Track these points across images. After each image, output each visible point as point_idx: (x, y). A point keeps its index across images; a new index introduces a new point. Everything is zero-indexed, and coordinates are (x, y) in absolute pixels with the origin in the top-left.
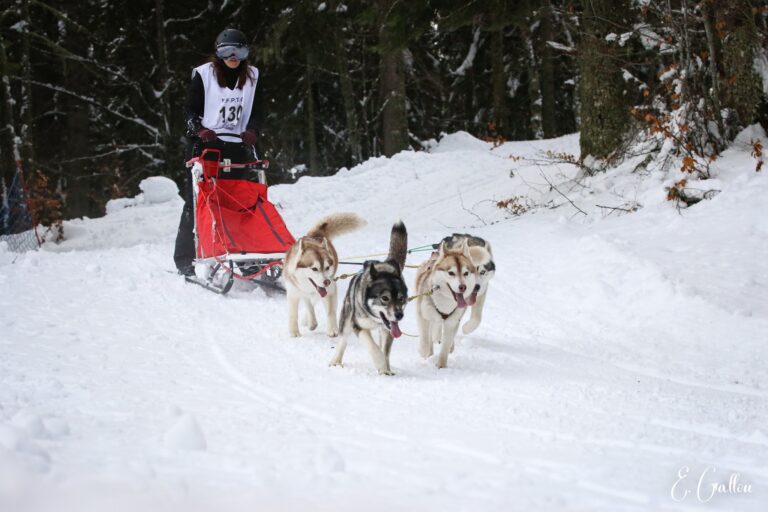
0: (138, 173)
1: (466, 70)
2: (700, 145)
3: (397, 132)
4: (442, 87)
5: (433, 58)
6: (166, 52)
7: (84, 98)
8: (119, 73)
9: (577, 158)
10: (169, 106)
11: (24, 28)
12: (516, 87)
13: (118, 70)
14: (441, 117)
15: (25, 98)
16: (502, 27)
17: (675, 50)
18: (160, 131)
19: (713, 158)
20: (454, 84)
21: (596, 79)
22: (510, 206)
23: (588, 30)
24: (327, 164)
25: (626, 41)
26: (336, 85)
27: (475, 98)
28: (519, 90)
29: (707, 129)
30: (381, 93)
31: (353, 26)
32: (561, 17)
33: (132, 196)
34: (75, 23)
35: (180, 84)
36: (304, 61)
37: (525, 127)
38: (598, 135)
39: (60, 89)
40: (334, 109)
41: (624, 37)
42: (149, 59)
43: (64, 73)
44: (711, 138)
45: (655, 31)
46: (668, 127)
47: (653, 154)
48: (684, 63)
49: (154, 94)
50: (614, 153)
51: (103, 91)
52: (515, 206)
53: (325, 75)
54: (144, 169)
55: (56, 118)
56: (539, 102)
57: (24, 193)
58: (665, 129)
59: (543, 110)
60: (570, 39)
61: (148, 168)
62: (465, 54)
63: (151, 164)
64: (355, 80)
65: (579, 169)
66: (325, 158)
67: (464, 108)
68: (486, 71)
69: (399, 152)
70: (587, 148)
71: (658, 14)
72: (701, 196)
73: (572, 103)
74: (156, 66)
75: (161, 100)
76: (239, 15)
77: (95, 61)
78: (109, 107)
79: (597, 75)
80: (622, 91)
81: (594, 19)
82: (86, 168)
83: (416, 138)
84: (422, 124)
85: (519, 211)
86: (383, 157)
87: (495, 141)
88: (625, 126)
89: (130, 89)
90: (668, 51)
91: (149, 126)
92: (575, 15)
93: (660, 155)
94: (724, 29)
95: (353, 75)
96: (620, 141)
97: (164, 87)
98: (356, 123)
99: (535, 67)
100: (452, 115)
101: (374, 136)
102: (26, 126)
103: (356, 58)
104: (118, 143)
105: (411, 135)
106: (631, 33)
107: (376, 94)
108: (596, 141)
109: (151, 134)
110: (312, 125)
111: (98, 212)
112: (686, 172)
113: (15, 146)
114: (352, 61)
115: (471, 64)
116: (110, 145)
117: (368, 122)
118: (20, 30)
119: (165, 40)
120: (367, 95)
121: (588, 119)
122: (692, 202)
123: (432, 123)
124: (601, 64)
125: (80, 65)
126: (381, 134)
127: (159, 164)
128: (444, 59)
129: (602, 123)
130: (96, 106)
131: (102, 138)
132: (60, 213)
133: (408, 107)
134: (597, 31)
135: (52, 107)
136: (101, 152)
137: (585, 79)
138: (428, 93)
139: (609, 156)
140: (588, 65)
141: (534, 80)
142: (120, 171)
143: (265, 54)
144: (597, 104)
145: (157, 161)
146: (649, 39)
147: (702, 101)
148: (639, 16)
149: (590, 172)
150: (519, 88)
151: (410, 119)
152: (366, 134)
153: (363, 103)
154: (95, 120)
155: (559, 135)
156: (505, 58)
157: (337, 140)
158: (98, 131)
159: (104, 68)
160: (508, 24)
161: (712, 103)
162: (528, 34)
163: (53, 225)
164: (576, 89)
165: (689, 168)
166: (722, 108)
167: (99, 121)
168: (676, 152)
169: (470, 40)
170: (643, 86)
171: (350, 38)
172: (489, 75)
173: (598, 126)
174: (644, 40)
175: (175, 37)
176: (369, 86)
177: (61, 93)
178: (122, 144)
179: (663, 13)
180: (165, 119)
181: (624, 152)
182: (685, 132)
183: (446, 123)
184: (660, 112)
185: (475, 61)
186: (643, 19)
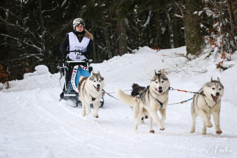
0: (35, 64)
1: (147, 25)
2: (227, 49)
4: (139, 31)
5: (135, 21)
6: (43, 22)
7: (15, 38)
8: (27, 30)
9: (185, 55)
10: (44, 40)
12: (164, 30)
13: (26, 29)
14: (139, 42)
16: (158, 10)
17: (218, 17)
18: (42, 49)
19: (232, 53)
20: (143, 30)
21: (191, 27)
23: (188, 10)
24: (99, 59)
26: (102, 31)
27: (150, 35)
29: (230, 43)
30: (118, 34)
31: (107, 11)
32: (179, 6)
33: (32, 72)
34: (11, 13)
35: (48, 33)
36: (91, 24)
37: (168, 44)
38: (192, 47)
40: (102, 40)
41: (200, 13)
42: (37, 24)
43: (8, 30)
44: (231, 47)
45: (211, 10)
46: (216, 43)
47: (211, 53)
48: (221, 21)
49: (39, 36)
50: (198, 53)
51: (21, 36)
53: (98, 28)
54: (37, 62)
55: (6, 46)
56: (172, 35)
58: (215, 44)
59: (173, 38)
60: (182, 13)
61: (38, 62)
62: (146, 19)
63: (39, 61)
64: (108, 30)
65: (186, 58)
66: (99, 57)
67: (147, 38)
68: (154, 25)
69: (124, 54)
70: (189, 51)
71: (212, 4)
72: (228, 67)
73: (184, 35)
74: (40, 27)
75: (42, 39)
76: (68, 9)
77: (19, 26)
78: (24, 41)
79: (191, 26)
80: (200, 31)
81: (190, 7)
82: (16, 63)
83: (130, 49)
84: (132, 44)
86: (119, 56)
87: (157, 49)
88: (202, 43)
89: (31, 35)
90: (216, 17)
91: (38, 48)
92: (183, 5)
93: (214, 53)
94: (235, 9)
95: (108, 28)
96: (200, 48)
97: (43, 34)
98: (109, 45)
99: (170, 24)
100: (142, 40)
101: (116, 49)
103: (109, 22)
104: (27, 54)
105: (128, 48)
106: (202, 11)
107: (116, 34)
108: (192, 49)
109: (38, 50)
111: (21, 78)
112: (223, 59)
114: (107, 23)
115: (148, 23)
116: (25, 54)
117: (113, 44)
119: (42, 18)
120: (113, 34)
121: (189, 41)
122: (225, 69)
123: (136, 44)
124: (193, 22)
125: (13, 27)
126: (118, 48)
127: (42, 61)
128: (139, 22)
129: (194, 43)
130: (19, 41)
131: (22, 52)
132: (8, 79)
133: (127, 38)
134: (191, 11)
135: (4, 42)
136: (21, 57)
137: (187, 27)
138: (134, 33)
139: (196, 54)
140: (188, 22)
141: (170, 28)
142: (28, 64)
144: (192, 36)
145: (41, 60)
146: (209, 13)
147: (228, 34)
148: (205, 5)
149: (190, 59)
150: (165, 31)
151: (128, 42)
152: (113, 48)
153: (111, 37)
154: (19, 46)
155: (179, 47)
156: (160, 21)
157: (103, 51)
158: (20, 50)
159: (22, 28)
160: (160, 9)
161: (231, 34)
163: (5, 83)
164: (185, 31)
165: (224, 57)
166: (235, 36)
167: (21, 46)
168: (219, 52)
169: (148, 15)
170: (208, 29)
171: (106, 15)
172: (155, 27)
173: (192, 43)
174: (207, 13)
175: (46, 16)
176: (113, 32)
177: (7, 37)
178: (29, 54)
179: (214, 4)
180: (43, 45)
181: (202, 52)
182: (222, 45)
183: (141, 44)
184: (214, 38)
185: (150, 22)
186: (206, 6)
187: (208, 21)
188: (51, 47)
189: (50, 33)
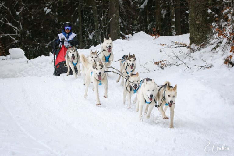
1: (144, 6)
3: (115, 31)
8: (2, 4)
9: (188, 45)
10: (22, 18)
12: (165, 14)
14: (134, 25)
17: (229, 2)
18: (18, 29)
20: (139, 12)
21: (197, 12)
22: (160, 64)
24: (86, 44)
26: (92, 11)
27: (148, 17)
28: (167, 15)
30: (109, 15)
33: (6, 56)
35: (27, 9)
37: (168, 30)
38: (197, 35)
40: (90, 21)
46: (225, 33)
47: (219, 44)
49: (16, 13)
50: (203, 43)
52: (162, 64)
53: (86, 7)
56: (174, 20)
59: (175, 23)
61: (13, 44)
63: (14, 42)
64: (98, 9)
65: (189, 49)
66: (86, 41)
67: (144, 22)
68: (153, 7)
69: (116, 40)
70: (192, 40)
73: (188, 20)
74: (17, 2)
75: (19, 16)
80: (207, 18)
83: (123, 34)
84: (126, 28)
85: (164, 66)
87: (156, 36)
88: (208, 32)
89: (7, 12)
91: (14, 27)
93: (221, 45)
95: (98, 7)
96: (206, 38)
97: (20, 10)
99: (173, 6)
100: (138, 24)
101: (106, 32)
105: (121, 32)
107: (107, 15)
108: (196, 38)
109: (14, 29)
110: (80, 27)
112: (232, 52)
114: (98, 2)
115: (147, 4)
117: (104, 27)
120: (103, 15)
121: (193, 28)
123: (130, 28)
124: (199, 6)
126: (109, 32)
127: (18, 42)
129: (199, 31)
133: (120, 21)
137: (192, 11)
139: (201, 44)
140: (194, 6)
141: (172, 11)
144: (197, 23)
145: (17, 41)
149: (193, 51)
151: (121, 26)
152: (103, 32)
155: (182, 34)
156: (161, 1)
164: (189, 15)
168: (228, 44)
170: (216, 15)
172: (154, 9)
173: (197, 32)
176: (104, 12)
178: (3, 34)
180: (21, 24)
181: (207, 43)
182: (232, 36)
183: (136, 28)
184: (223, 27)
185: (148, 3)
187: (218, 6)
188: (30, 27)
189: (29, 9)
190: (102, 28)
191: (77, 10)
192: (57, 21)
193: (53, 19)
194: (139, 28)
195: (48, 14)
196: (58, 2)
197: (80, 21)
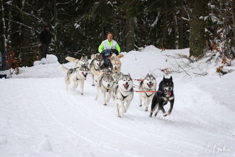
1: (154, 25)
2: (228, 55)
3: (131, 44)
5: (144, 21)
6: (57, 14)
7: (29, 27)
8: (41, 20)
9: (188, 57)
10: (56, 31)
11: (10, 3)
12: (171, 32)
14: (146, 40)
15: (9, 26)
16: (166, 12)
17: (222, 23)
18: (53, 39)
19: (232, 59)
20: (150, 30)
21: (196, 31)
22: (165, 71)
23: (194, 15)
25: (206, 19)
26: (112, 28)
27: (157, 34)
28: (172, 33)
29: (231, 49)
30: (126, 31)
31: (118, 9)
32: (186, 10)
34: (27, 3)
35: (60, 24)
36: (102, 19)
37: (173, 45)
38: (195, 49)
39: (21, 24)
41: (206, 18)
42: (51, 16)
43: (23, 19)
44: (232, 52)
45: (216, 16)
47: (213, 57)
48: (225, 27)
49: (52, 27)
50: (200, 56)
51: (35, 25)
52: (167, 71)
53: (108, 24)
55: (20, 33)
56: (178, 37)
57: (7, 57)
58: (217, 49)
59: (179, 39)
60: (189, 17)
62: (155, 20)
63: (50, 50)
64: (118, 26)
65: (189, 60)
67: (153, 37)
68: (161, 26)
69: (131, 51)
70: (192, 53)
71: (217, 11)
72: (228, 72)
73: (188, 38)
74: (53, 18)
75: (54, 30)
76: (82, 3)
80: (204, 35)
81: (196, 11)
82: (28, 50)
83: (137, 47)
84: (139, 42)
85: (168, 73)
86: (125, 52)
87: (163, 49)
88: (205, 47)
89: (44, 25)
90: (219, 23)
92: (191, 9)
93: (215, 57)
95: (117, 25)
96: (203, 52)
97: (55, 25)
99: (177, 26)
100: (149, 39)
102: (9, 35)
103: (119, 19)
104: (39, 43)
105: (135, 45)
106: (208, 17)
108: (195, 51)
111: (31, 65)
112: (223, 64)
113: (5, 42)
114: (117, 20)
115: (156, 23)
116: (37, 43)
117: (121, 40)
118: (9, 4)
119: (56, 10)
120: (121, 31)
121: (193, 44)
122: (224, 73)
123: (142, 42)
124: (198, 26)
125: (28, 16)
126: (125, 45)
127: (52, 50)
128: (148, 21)
130: (32, 30)
131: (34, 41)
132: (18, 65)
133: (135, 36)
134: (197, 15)
135: (18, 30)
136: (34, 45)
137: (192, 30)
139: (199, 57)
140: (194, 26)
141: (177, 30)
142: (39, 52)
143: (89, 17)
144: (196, 39)
146: (214, 19)
147: (230, 40)
149: (192, 61)
151: (135, 40)
155: (184, 48)
159: (36, 18)
160: (168, 11)
162: (176, 14)
163: (16, 69)
164: (190, 33)
165: (224, 62)
167: (34, 36)
168: (220, 56)
169: (156, 15)
170: (211, 34)
171: (117, 12)
172: (162, 27)
173: (196, 46)
174: (212, 19)
175: (60, 9)
176: (122, 28)
177: (22, 25)
179: (219, 10)
180: (55, 36)
181: (204, 56)
182: (224, 50)
183: (147, 42)
184: (216, 43)
185: (158, 22)
186: (212, 12)
187: (213, 27)
188: (63, 38)
189: (62, 24)
190: (120, 42)
191: (101, 26)
192: (84, 34)
193: (81, 33)
194: (149, 42)
195: (77, 28)
196: (86, 20)
197: (103, 35)
